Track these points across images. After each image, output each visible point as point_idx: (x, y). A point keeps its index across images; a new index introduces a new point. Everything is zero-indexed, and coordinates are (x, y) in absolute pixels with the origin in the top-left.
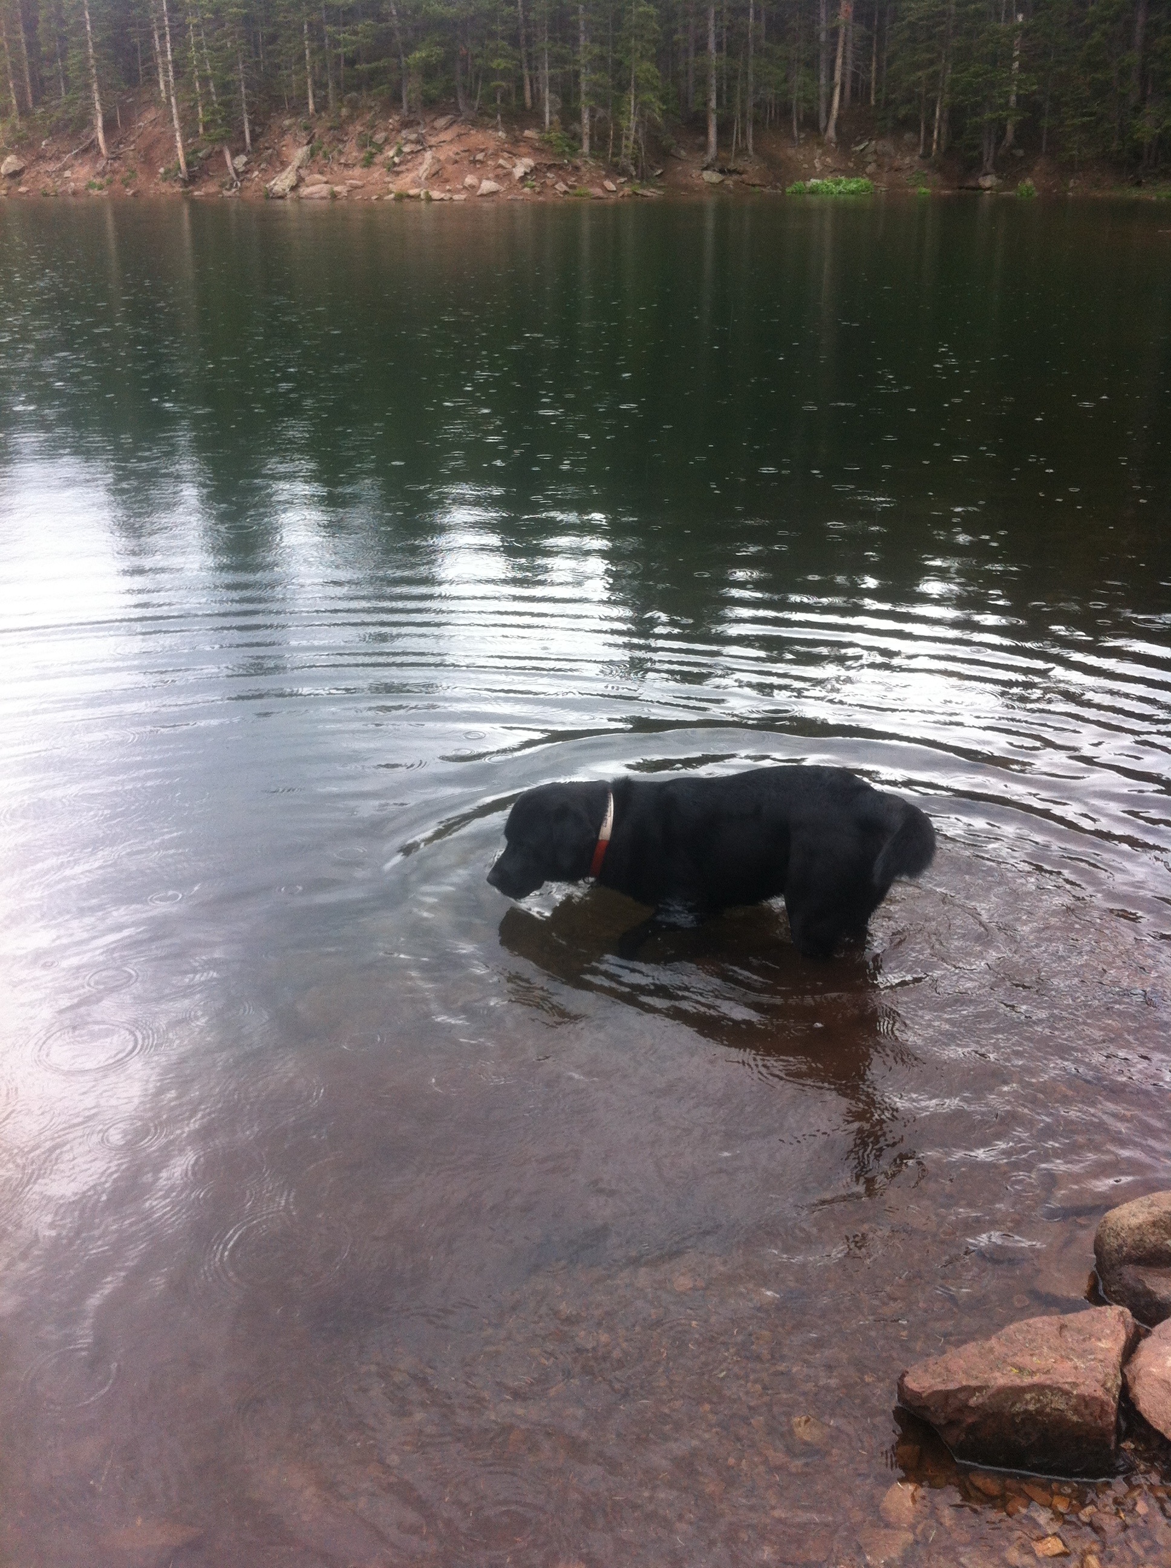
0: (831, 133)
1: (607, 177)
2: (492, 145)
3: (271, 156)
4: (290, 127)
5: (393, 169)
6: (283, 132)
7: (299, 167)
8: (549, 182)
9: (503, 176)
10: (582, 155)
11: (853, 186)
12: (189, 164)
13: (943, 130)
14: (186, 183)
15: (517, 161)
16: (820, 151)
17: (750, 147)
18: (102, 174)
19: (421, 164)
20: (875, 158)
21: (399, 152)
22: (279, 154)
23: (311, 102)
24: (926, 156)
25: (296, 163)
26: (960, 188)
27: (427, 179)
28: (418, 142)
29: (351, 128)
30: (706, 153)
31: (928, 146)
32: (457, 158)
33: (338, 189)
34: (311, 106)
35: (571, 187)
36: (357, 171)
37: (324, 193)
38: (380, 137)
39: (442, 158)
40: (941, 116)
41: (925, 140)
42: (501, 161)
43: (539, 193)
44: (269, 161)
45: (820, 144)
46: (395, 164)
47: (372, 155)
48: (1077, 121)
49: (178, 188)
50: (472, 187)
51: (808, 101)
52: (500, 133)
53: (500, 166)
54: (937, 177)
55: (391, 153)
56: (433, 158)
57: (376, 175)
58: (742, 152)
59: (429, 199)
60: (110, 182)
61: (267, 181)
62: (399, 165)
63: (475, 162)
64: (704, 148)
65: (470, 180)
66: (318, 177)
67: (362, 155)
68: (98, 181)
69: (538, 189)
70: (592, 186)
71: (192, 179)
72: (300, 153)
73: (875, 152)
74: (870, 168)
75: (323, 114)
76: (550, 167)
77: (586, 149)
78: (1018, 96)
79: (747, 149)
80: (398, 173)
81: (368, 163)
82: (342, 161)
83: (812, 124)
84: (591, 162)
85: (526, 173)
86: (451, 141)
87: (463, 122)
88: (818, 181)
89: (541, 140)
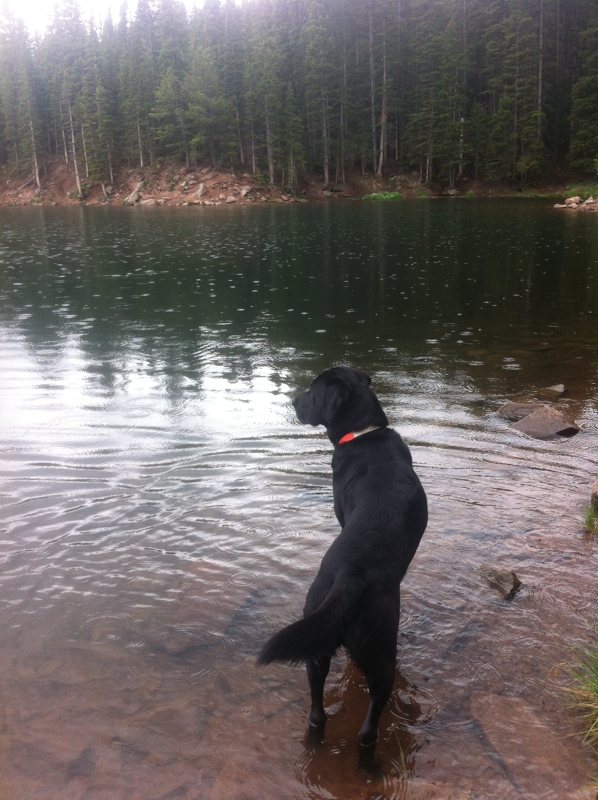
0: (379, 172)
1: (282, 194)
2: (230, 181)
3: (124, 186)
4: (132, 172)
5: (184, 191)
6: (128, 176)
7: (138, 192)
8: (258, 196)
9: (237, 194)
10: (270, 184)
11: (392, 196)
12: (83, 191)
13: (430, 170)
14: (81, 199)
15: (243, 187)
16: (375, 181)
17: (344, 180)
18: (38, 195)
19: (197, 189)
20: (400, 183)
21: (187, 184)
22: (127, 185)
23: (142, 162)
24: (423, 181)
25: (137, 189)
26: (440, 195)
27: (201, 196)
28: (196, 179)
29: (162, 174)
30: (324, 183)
31: (424, 177)
32: (214, 186)
33: (159, 201)
34: (142, 164)
35: (268, 198)
36: (167, 193)
37: (153, 203)
38: (176, 177)
39: (208, 186)
40: (429, 163)
41: (422, 174)
42: (235, 188)
43: (254, 201)
44: (123, 188)
45: (375, 178)
46: (185, 190)
47: (173, 186)
48: (491, 164)
49: (78, 202)
50: (223, 199)
51: (369, 159)
52: (233, 175)
53: (235, 190)
54: (429, 191)
55: (183, 184)
56: (204, 186)
57: (176, 195)
58: (340, 182)
59: (204, 204)
60: (43, 199)
61: (123, 198)
62: (188, 189)
63: (223, 188)
64: (323, 180)
65: (221, 196)
66: (148, 196)
67: (169, 186)
68: (36, 199)
69: (253, 200)
70: (277, 198)
71: (85, 197)
72: (138, 185)
73: (400, 181)
74: (399, 188)
75: (148, 167)
76: (258, 190)
77: (272, 181)
78: (463, 154)
79: (342, 181)
80: (187, 194)
81: (172, 189)
82: (159, 188)
83: (370, 169)
84: (275, 188)
85: (247, 193)
86: (211, 179)
87: (215, 170)
88: (376, 194)
89: (252, 178)
